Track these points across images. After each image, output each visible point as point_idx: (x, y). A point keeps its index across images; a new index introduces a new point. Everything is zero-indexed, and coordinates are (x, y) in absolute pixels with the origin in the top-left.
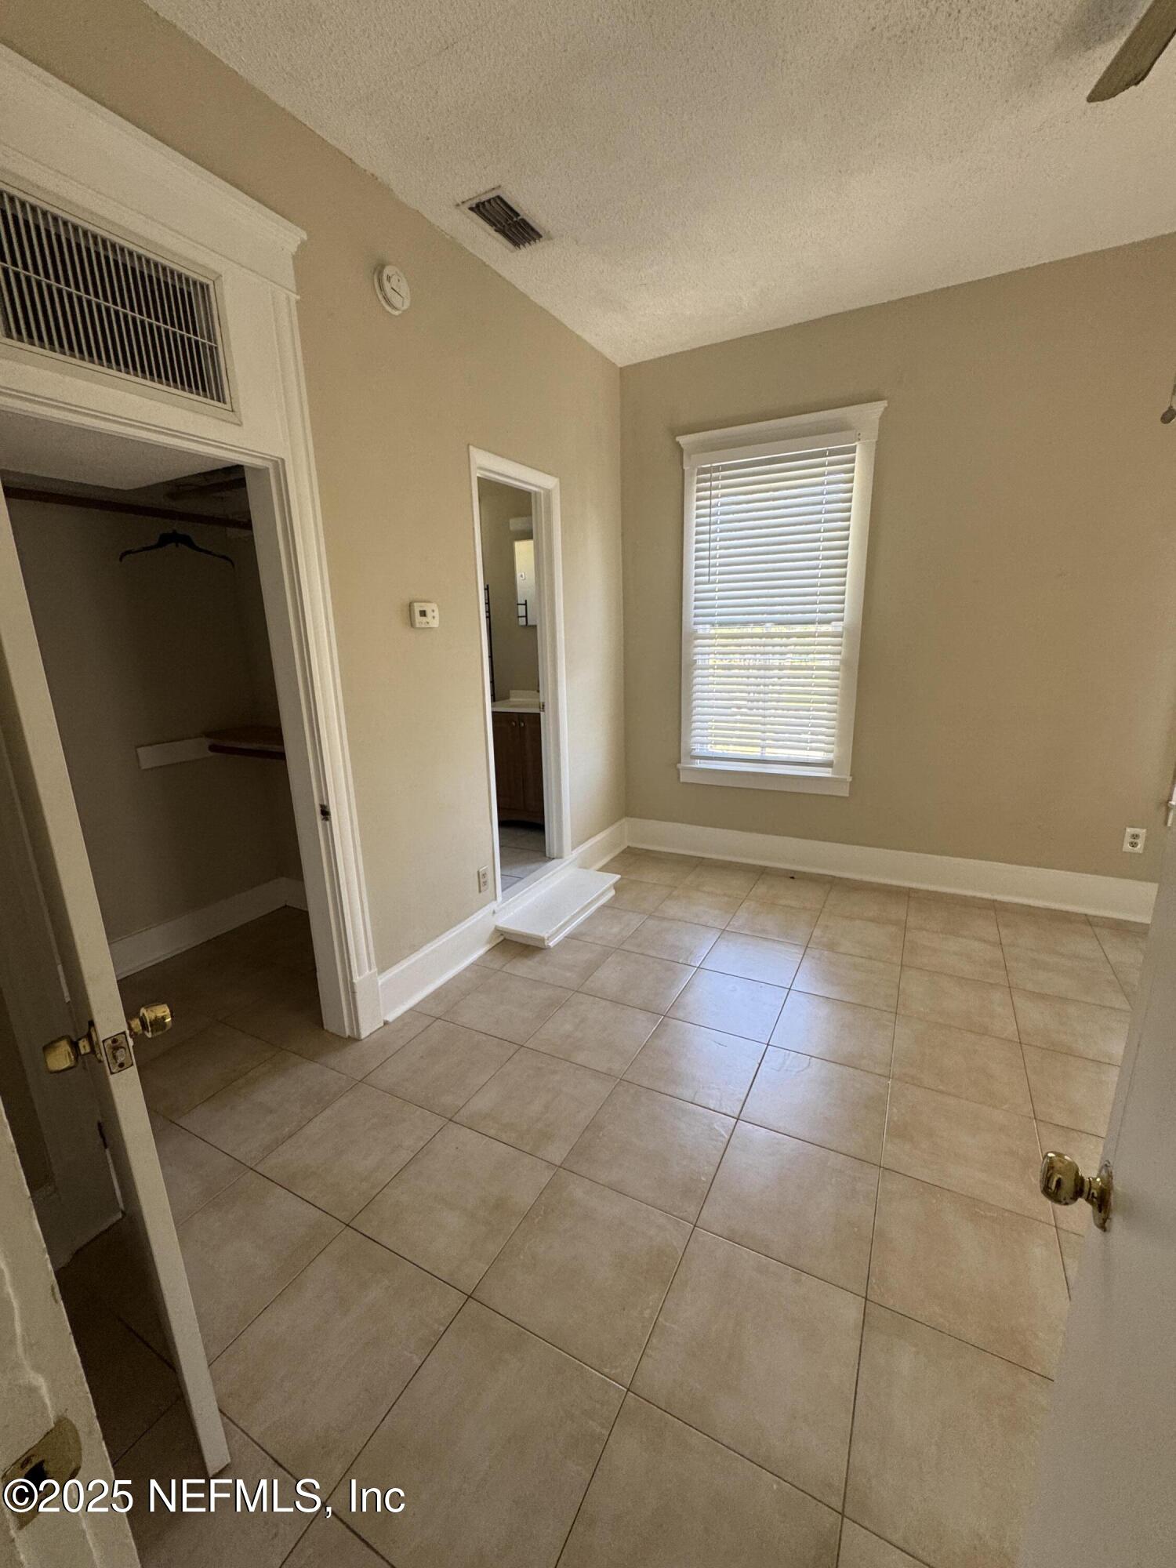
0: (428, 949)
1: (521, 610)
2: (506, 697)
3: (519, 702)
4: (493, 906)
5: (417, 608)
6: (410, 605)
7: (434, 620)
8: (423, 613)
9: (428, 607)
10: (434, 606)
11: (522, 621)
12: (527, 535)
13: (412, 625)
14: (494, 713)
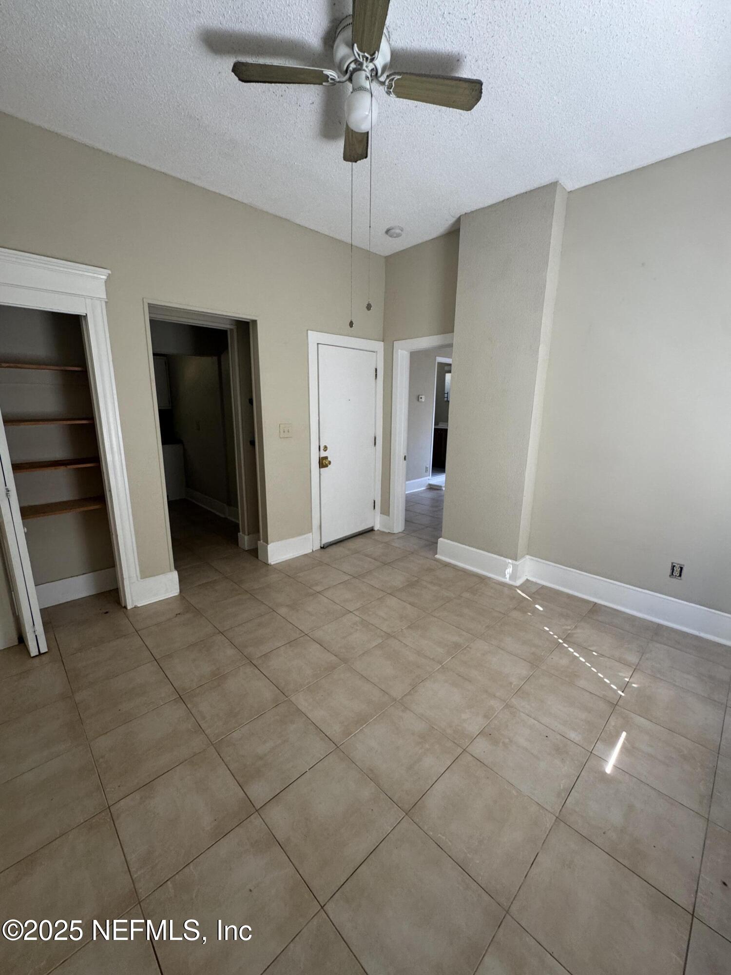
0: (412, 481)
1: (446, 395)
2: (438, 424)
3: (441, 426)
4: (428, 477)
5: (420, 397)
6: (419, 396)
7: (423, 400)
8: (421, 398)
9: (422, 396)
10: (424, 396)
11: (446, 399)
12: (450, 372)
13: (418, 400)
14: (435, 429)
